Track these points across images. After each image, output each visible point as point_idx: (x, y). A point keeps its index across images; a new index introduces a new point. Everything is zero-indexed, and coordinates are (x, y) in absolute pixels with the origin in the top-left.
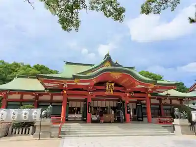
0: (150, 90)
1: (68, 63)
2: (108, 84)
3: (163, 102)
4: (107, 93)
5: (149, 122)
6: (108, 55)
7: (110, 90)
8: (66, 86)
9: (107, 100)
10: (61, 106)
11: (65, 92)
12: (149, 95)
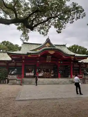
3: (81, 66)
4: (47, 61)
6: (48, 39)
7: (49, 59)
8: (24, 58)
10: (22, 69)
11: (23, 61)
12: (72, 62)
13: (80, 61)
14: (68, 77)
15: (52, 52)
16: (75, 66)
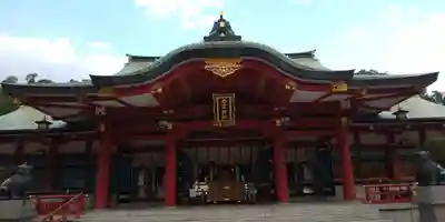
0: (346, 105)
1: (134, 59)
2: (216, 98)
3: (398, 138)
4: (218, 123)
5: (348, 197)
7: (225, 113)
8: (100, 111)
12: (344, 119)
13: (388, 109)
14: (333, 194)
15: (224, 68)
16: (366, 139)
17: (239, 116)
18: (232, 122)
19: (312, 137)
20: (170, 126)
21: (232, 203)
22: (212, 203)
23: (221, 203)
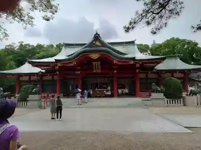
0: (138, 65)
2: (94, 63)
4: (95, 71)
6: (97, 34)
7: (97, 68)
8: (57, 68)
9: (101, 77)
10: (56, 84)
11: (58, 73)
12: (137, 71)
15: (95, 56)
17: (102, 69)
18: (99, 71)
19: (131, 76)
20: (79, 72)
21: (100, 97)
22: (93, 97)
23: (96, 97)
